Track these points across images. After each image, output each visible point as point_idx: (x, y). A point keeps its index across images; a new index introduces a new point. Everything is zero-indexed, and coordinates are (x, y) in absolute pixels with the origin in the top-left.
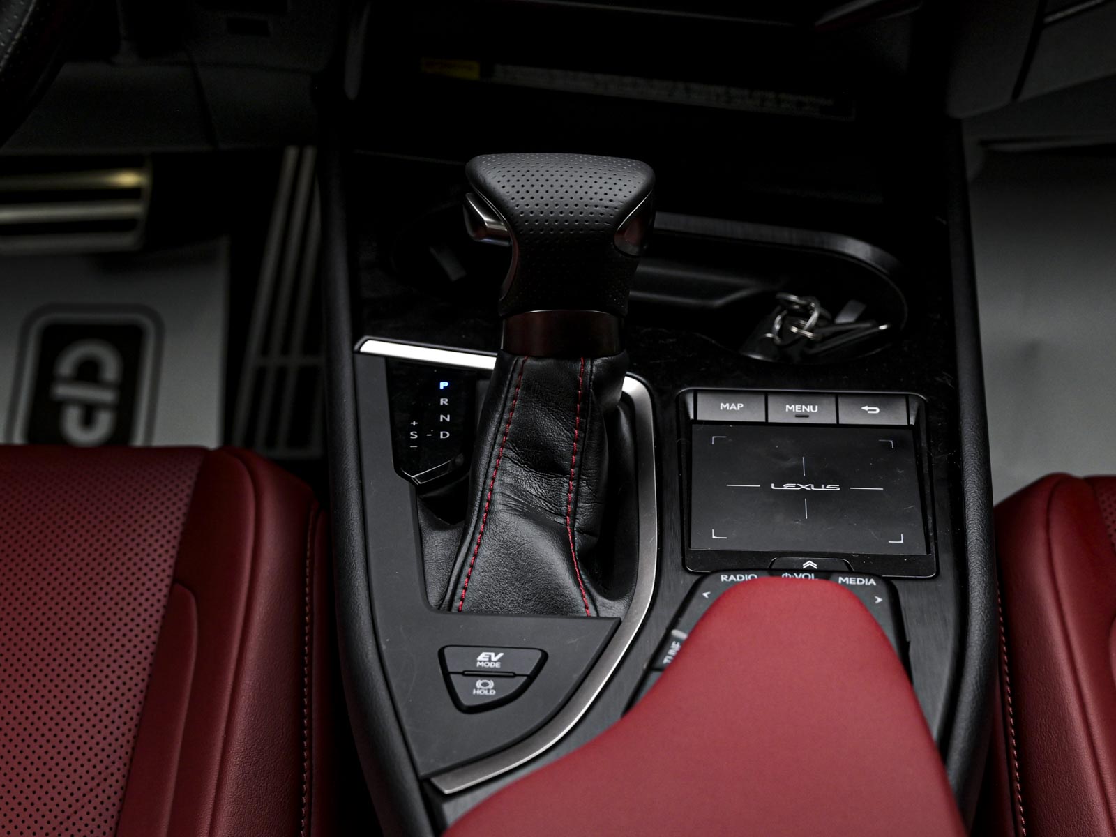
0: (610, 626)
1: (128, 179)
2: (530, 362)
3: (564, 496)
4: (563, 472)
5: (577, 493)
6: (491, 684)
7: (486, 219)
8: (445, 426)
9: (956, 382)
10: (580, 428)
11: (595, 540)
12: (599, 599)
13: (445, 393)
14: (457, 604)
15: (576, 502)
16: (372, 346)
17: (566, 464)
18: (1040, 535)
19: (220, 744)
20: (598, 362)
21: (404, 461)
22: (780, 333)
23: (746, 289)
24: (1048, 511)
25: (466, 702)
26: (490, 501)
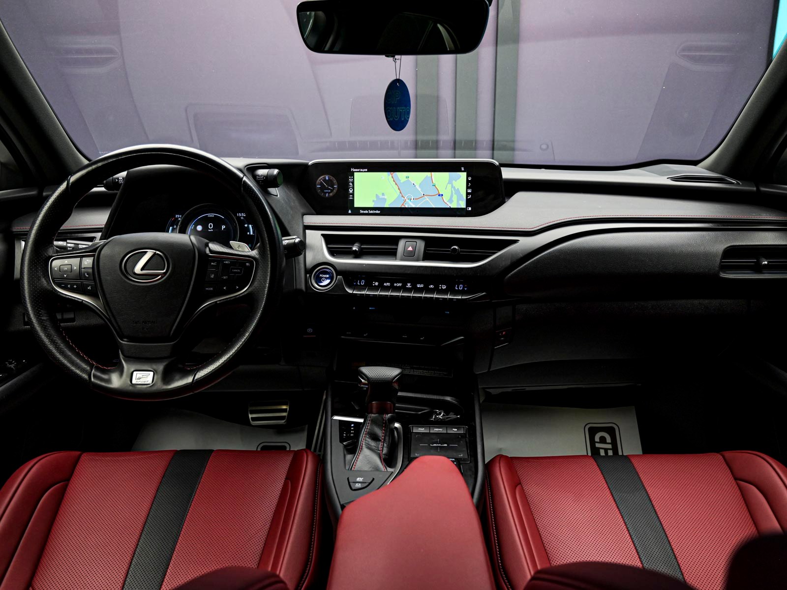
0: (390, 473)
1: (284, 407)
2: (373, 415)
3: (380, 446)
4: (380, 441)
5: (383, 445)
6: (360, 484)
7: (362, 380)
8: (352, 433)
9: (475, 424)
10: (384, 430)
11: (387, 457)
12: (388, 468)
13: (353, 427)
14: (353, 469)
15: (383, 447)
16: (336, 418)
17: (381, 439)
18: (498, 465)
19: (293, 515)
20: (389, 415)
21: (342, 440)
22: (434, 419)
23: (427, 410)
24: (500, 460)
25: (353, 488)
26: (362, 446)
